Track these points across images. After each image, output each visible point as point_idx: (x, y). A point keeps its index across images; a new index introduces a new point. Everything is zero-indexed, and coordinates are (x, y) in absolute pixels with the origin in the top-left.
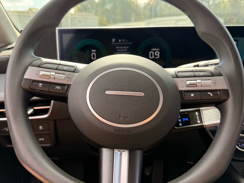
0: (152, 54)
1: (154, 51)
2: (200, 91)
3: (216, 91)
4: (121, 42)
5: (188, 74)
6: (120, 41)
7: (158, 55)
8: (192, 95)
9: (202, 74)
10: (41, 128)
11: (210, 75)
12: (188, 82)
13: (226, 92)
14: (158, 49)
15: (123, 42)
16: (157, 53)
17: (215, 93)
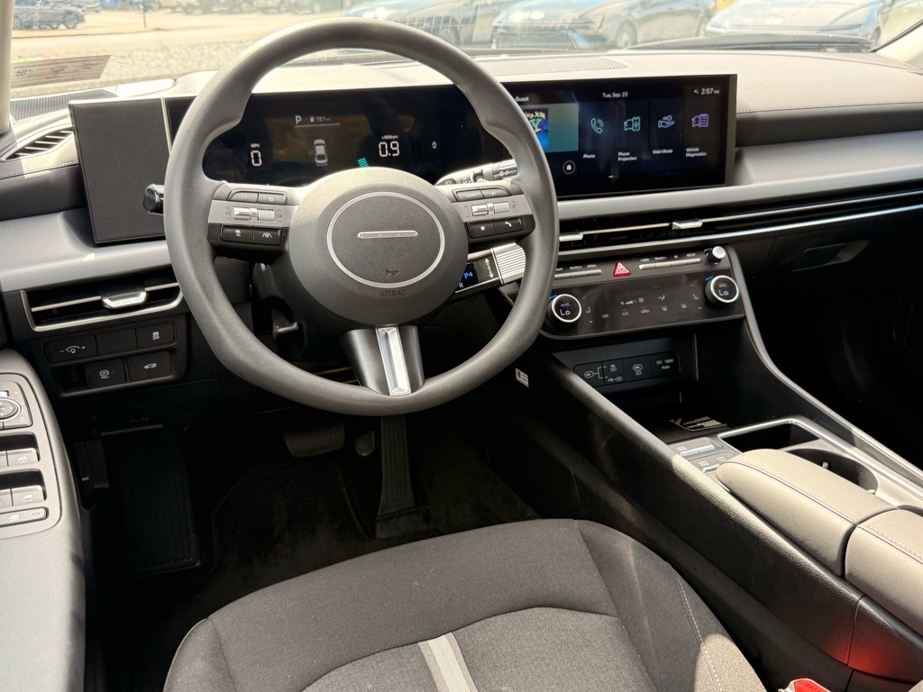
0: (383, 146)
1: (389, 141)
2: (493, 221)
3: (516, 218)
4: (316, 122)
5: (473, 194)
6: (312, 120)
7: (397, 148)
8: (483, 228)
9: (493, 193)
10: (156, 335)
11: (506, 193)
12: (475, 208)
13: (530, 218)
14: (397, 137)
15: (320, 123)
16: (395, 145)
17: (515, 221)
